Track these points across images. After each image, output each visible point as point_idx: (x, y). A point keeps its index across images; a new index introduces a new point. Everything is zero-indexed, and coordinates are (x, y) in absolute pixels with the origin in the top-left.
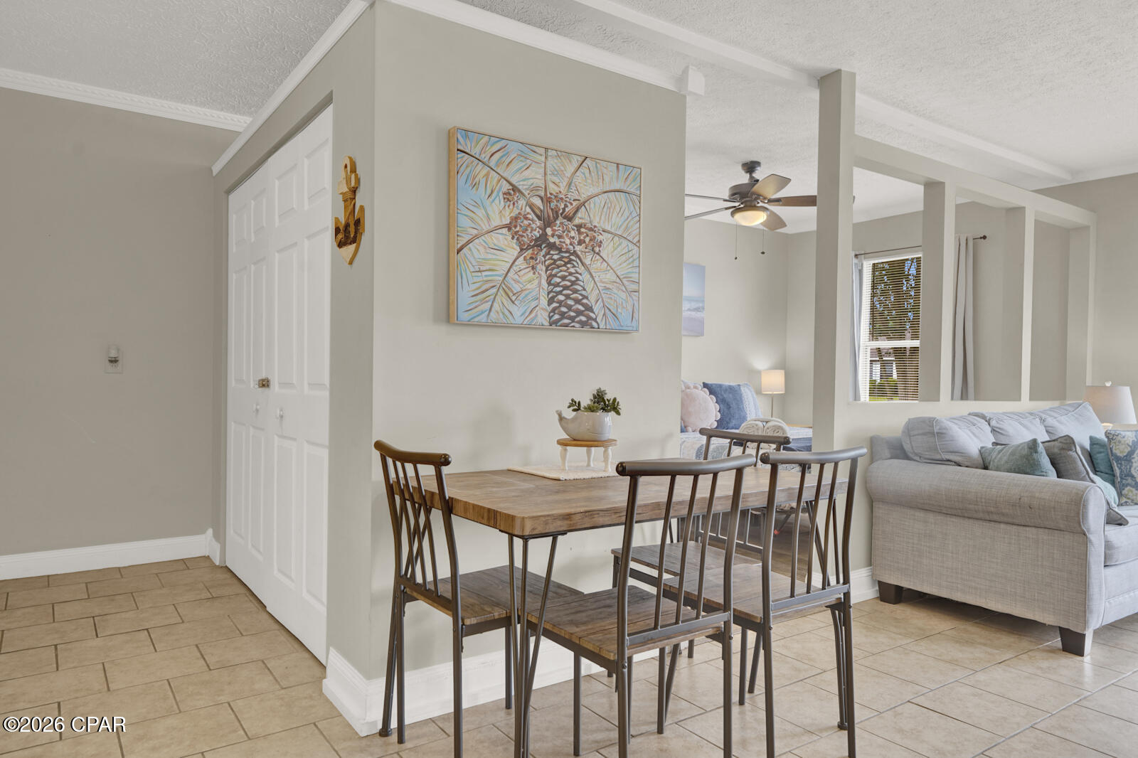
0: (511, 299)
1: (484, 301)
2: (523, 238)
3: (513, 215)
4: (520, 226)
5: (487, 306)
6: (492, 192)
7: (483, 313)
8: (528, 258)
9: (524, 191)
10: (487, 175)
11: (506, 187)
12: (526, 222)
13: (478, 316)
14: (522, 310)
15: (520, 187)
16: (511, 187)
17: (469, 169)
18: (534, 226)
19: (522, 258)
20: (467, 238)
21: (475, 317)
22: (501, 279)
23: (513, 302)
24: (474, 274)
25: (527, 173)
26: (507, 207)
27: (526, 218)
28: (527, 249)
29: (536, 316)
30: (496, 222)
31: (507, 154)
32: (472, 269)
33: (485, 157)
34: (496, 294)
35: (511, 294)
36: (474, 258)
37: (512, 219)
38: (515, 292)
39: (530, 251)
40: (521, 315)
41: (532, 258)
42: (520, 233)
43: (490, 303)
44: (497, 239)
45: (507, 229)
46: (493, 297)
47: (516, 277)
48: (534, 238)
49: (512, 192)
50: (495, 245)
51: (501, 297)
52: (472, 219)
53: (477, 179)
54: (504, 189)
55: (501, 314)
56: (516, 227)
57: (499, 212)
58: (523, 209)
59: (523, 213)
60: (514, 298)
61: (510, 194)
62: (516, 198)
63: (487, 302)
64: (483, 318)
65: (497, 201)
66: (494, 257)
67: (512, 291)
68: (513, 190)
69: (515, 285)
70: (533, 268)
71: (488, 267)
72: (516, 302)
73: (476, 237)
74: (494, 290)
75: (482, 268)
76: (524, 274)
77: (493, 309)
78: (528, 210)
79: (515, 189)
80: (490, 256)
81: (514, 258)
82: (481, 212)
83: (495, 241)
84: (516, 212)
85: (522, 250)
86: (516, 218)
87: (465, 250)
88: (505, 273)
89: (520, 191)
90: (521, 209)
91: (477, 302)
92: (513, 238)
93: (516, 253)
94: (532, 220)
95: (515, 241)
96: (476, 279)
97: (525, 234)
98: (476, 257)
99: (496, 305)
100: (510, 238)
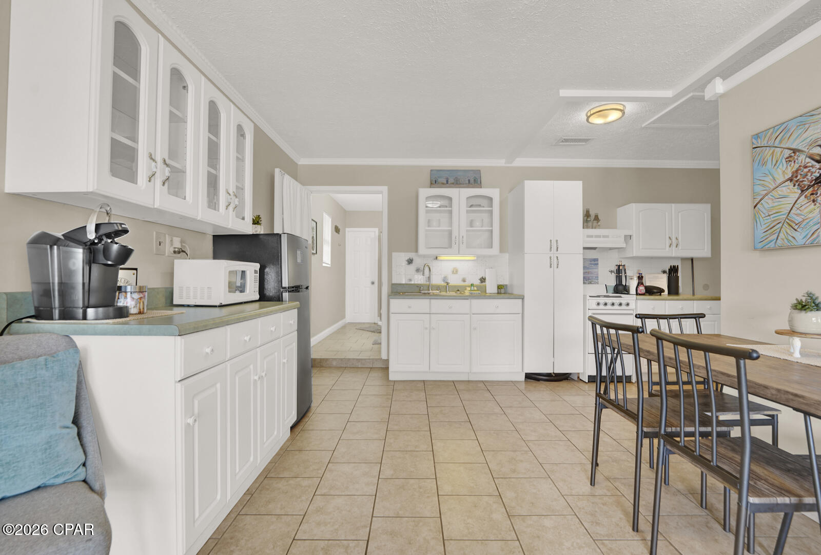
0: (794, 229)
1: (772, 234)
2: (804, 182)
3: (794, 169)
4: (801, 175)
5: (775, 236)
6: (777, 161)
7: (771, 241)
8: (809, 195)
9: (803, 149)
10: (773, 153)
11: (787, 153)
12: (806, 170)
13: (767, 244)
14: (804, 234)
15: (800, 148)
16: (792, 151)
17: (760, 156)
18: (813, 170)
19: (803, 197)
20: (760, 198)
21: (765, 245)
22: (785, 216)
23: (796, 230)
24: (764, 219)
25: (805, 135)
26: (789, 166)
27: (806, 167)
28: (807, 189)
29: (818, 236)
30: (780, 179)
31: (789, 130)
32: (763, 216)
33: (771, 143)
34: (782, 227)
35: (793, 225)
36: (765, 209)
37: (793, 173)
38: (797, 222)
39: (811, 189)
40: (803, 238)
41: (812, 194)
42: (801, 180)
43: (777, 234)
44: (782, 191)
45: (789, 181)
46: (779, 230)
47: (798, 212)
48: (814, 178)
49: (793, 154)
50: (780, 195)
51: (786, 228)
52: (763, 185)
53: (766, 159)
54: (787, 155)
55: (785, 240)
56: (796, 177)
57: (784, 171)
58: (803, 162)
59: (803, 165)
60: (796, 227)
61: (791, 157)
62: (796, 157)
63: (775, 234)
64: (772, 245)
65: (781, 166)
66: (780, 203)
67: (794, 223)
68: (794, 152)
69: (797, 218)
70: (814, 201)
71: (774, 212)
72: (798, 230)
73: (766, 195)
74: (780, 225)
75: (770, 213)
76: (805, 208)
77: (779, 238)
78: (808, 160)
79: (795, 151)
80: (776, 204)
81: (796, 199)
82: (769, 179)
83: (780, 193)
84: (797, 166)
85: (802, 191)
86: (797, 171)
87: (758, 206)
88: (788, 211)
89: (799, 151)
90: (801, 162)
91: (767, 235)
92: (794, 186)
93: (797, 196)
94: (812, 166)
95: (796, 187)
96: (766, 221)
97: (805, 179)
98: (766, 207)
99: (781, 234)
100: (792, 186)
